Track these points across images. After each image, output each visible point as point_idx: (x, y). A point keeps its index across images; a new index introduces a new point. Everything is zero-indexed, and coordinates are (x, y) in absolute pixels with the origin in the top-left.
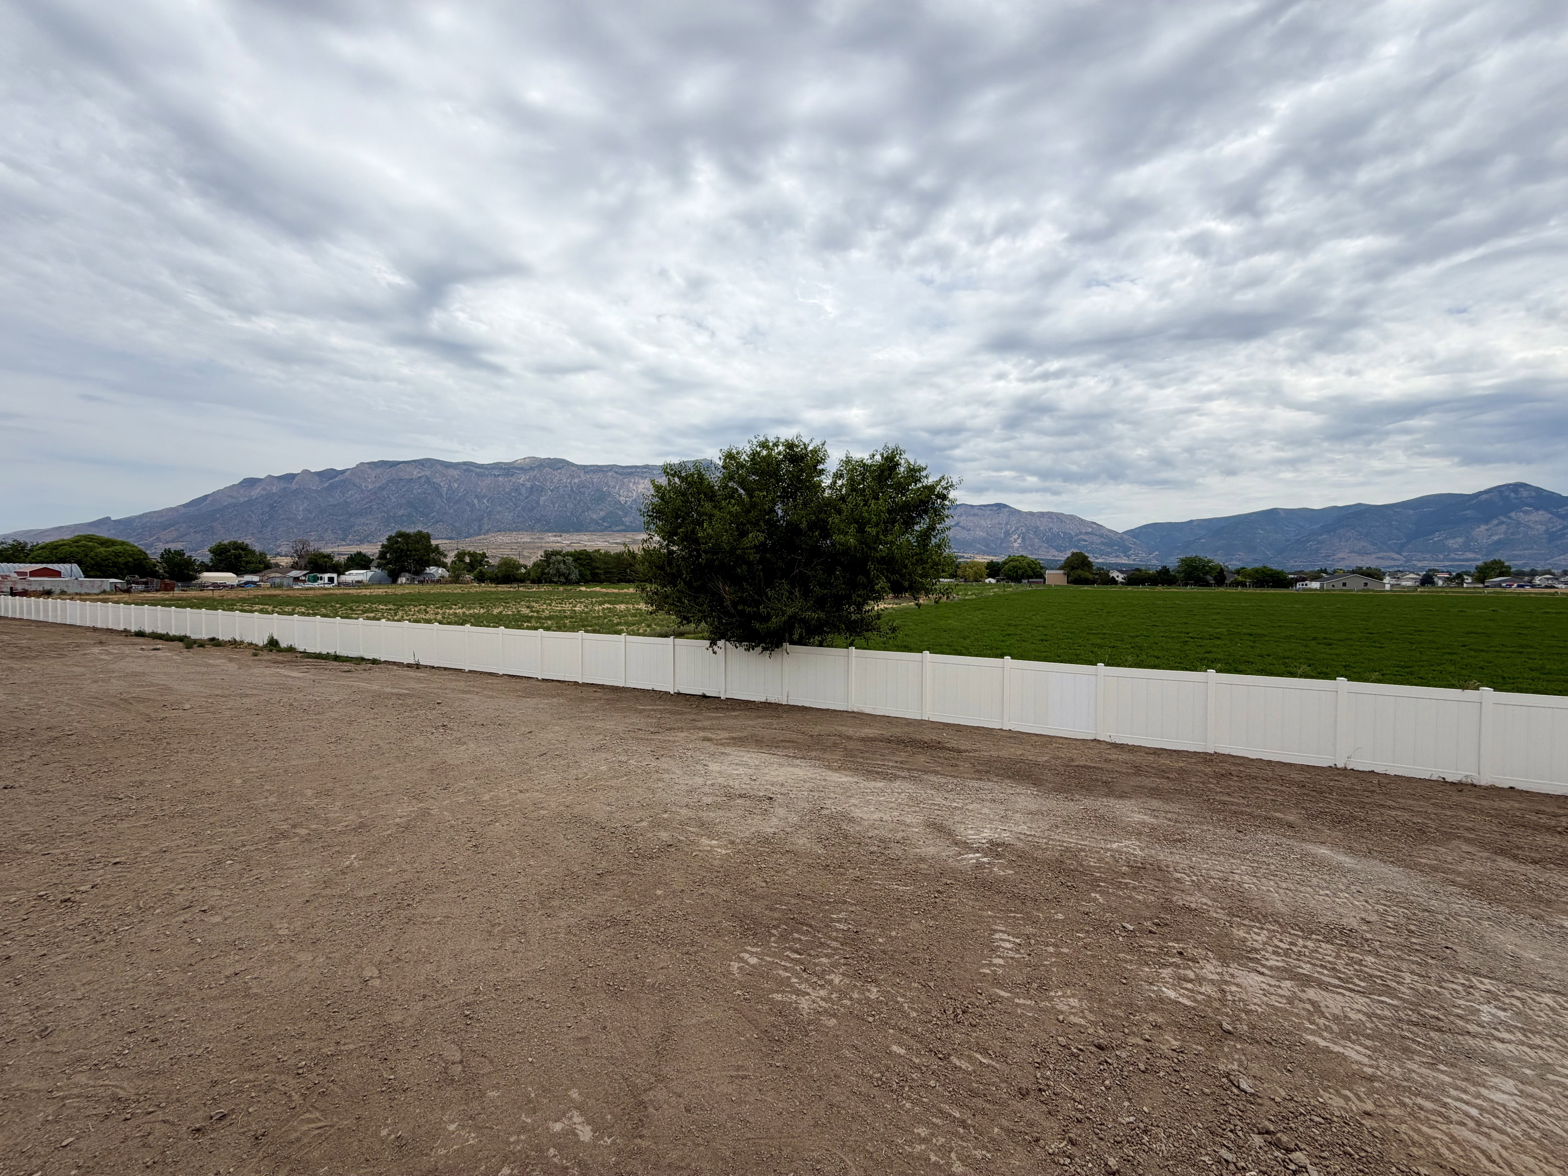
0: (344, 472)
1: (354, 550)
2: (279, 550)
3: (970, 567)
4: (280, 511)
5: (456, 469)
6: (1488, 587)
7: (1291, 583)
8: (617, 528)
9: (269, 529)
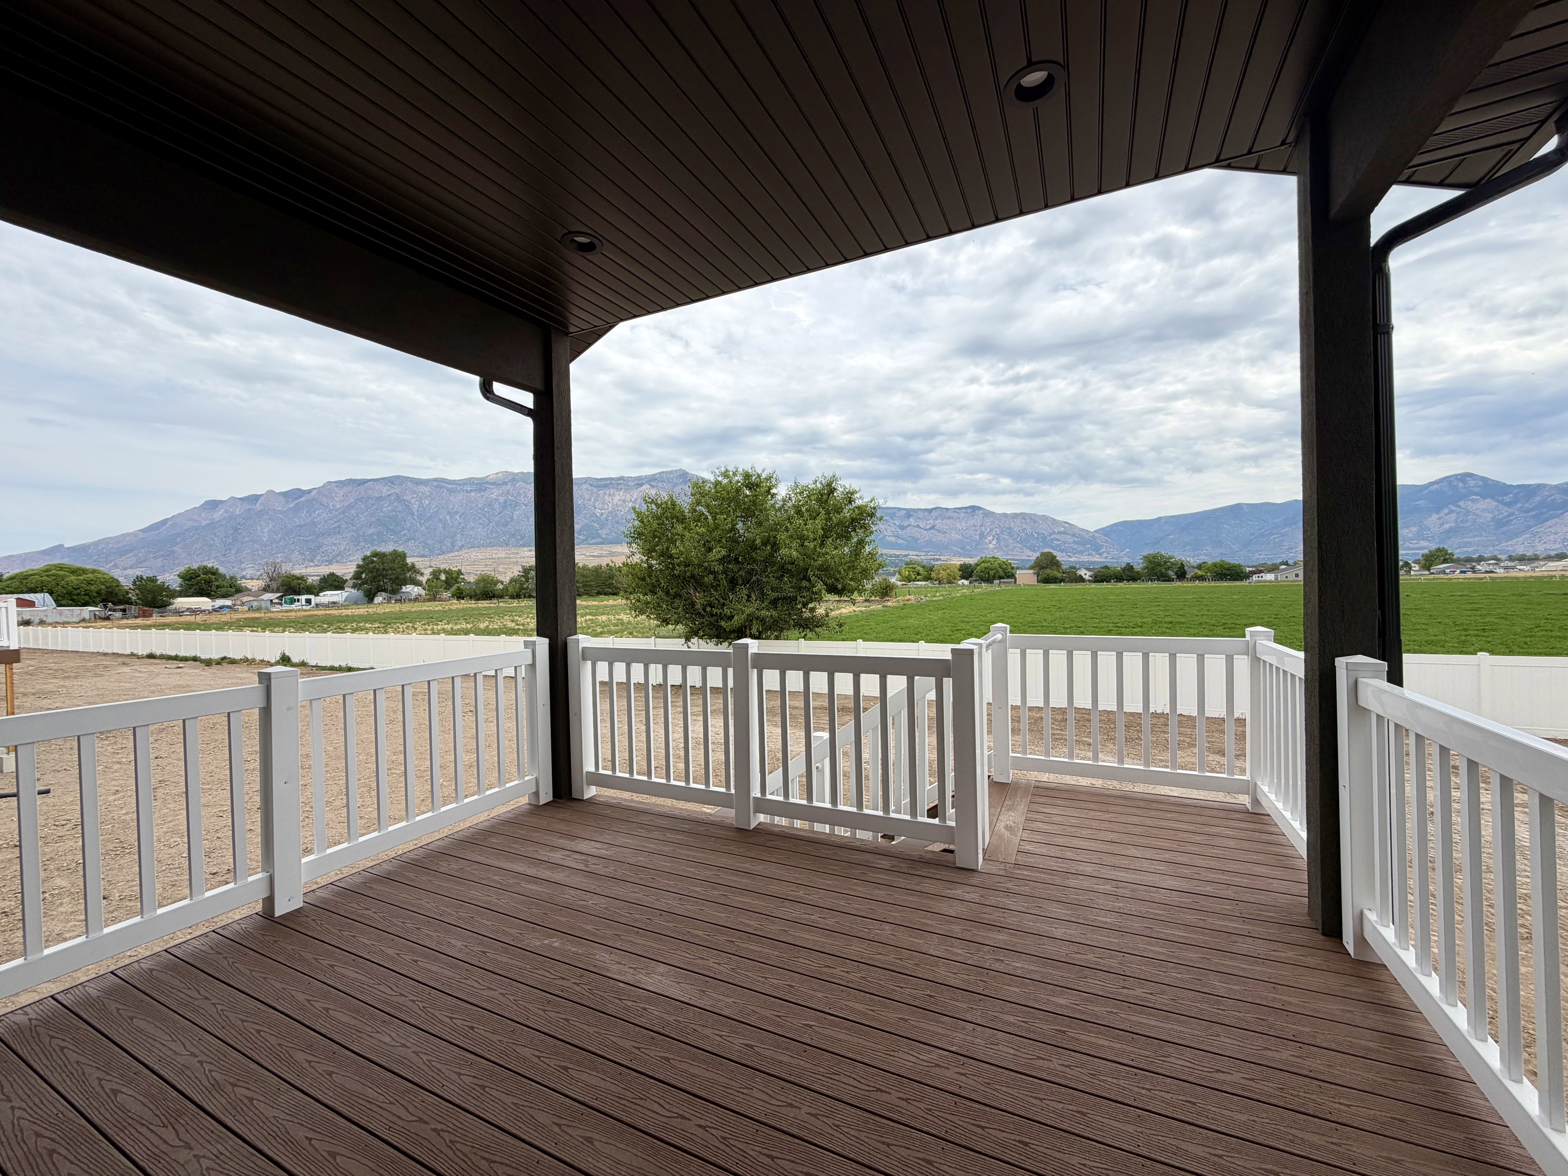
0: (310, 491)
1: (325, 570)
2: (244, 573)
3: (943, 570)
4: (244, 533)
5: (427, 486)
6: (1433, 573)
7: (1247, 576)
8: (594, 541)
9: (233, 552)
